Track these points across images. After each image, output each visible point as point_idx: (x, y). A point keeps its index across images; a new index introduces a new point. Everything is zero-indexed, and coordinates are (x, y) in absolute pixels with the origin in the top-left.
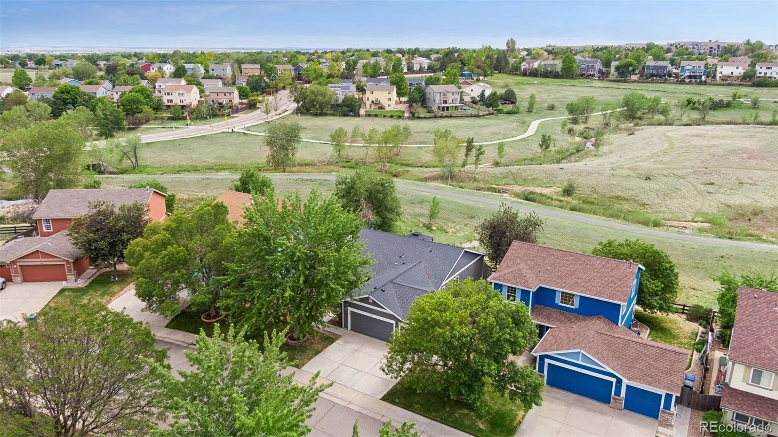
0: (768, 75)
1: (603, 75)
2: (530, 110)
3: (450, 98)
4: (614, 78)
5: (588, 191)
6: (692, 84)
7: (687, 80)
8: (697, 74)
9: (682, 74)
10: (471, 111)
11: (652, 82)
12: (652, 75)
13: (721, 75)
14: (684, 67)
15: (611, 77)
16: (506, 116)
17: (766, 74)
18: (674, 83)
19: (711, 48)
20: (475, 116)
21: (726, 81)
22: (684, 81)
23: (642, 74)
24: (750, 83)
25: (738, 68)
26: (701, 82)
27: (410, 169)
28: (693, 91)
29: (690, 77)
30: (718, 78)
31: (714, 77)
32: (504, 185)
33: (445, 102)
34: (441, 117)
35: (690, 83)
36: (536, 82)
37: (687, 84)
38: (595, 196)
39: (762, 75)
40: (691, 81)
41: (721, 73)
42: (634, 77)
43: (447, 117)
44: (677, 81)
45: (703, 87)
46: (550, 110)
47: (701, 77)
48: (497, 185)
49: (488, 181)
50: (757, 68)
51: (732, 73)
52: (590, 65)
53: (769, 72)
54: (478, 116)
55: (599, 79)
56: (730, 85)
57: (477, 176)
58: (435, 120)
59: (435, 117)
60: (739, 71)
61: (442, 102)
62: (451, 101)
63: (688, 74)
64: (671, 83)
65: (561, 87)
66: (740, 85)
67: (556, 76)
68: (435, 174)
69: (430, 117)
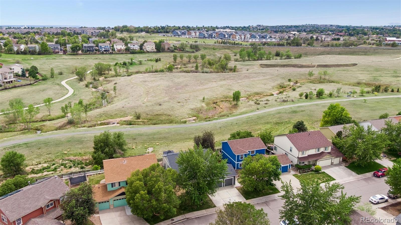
0: (134, 48)
1: (65, 52)
2: (52, 76)
3: (8, 76)
4: (70, 53)
5: (144, 115)
6: (107, 54)
7: (105, 52)
8: (108, 49)
9: (101, 49)
10: (23, 82)
11: (89, 54)
12: (88, 51)
13: (117, 49)
14: (101, 46)
15: (68, 53)
16: (44, 82)
17: (133, 48)
18: (100, 54)
19: (92, 33)
20: (29, 85)
21: (120, 52)
22: (103, 53)
23: (82, 51)
24: (129, 52)
25: (122, 46)
26: (111, 53)
27: (44, 124)
28: (111, 58)
29: (105, 51)
30: (116, 51)
31: (115, 50)
32: (104, 120)
33: (6, 79)
34: (10, 88)
35: (106, 54)
36: (32, 58)
37: (105, 54)
38: (149, 116)
39: (132, 49)
40: (106, 53)
41: (117, 48)
42: (80, 52)
43: (12, 88)
44: (101, 53)
45: (113, 56)
46: (60, 75)
47: (109, 50)
48: (100, 121)
49: (94, 120)
50: (129, 45)
51: (121, 48)
52: (56, 47)
53: (134, 47)
54: (30, 84)
55: (64, 54)
56: (122, 53)
57: (87, 119)
58: (6, 91)
59: (6, 89)
60: (123, 47)
61: (4, 79)
62: (8, 78)
63: (104, 49)
64: (98, 54)
65: (49, 60)
66: (126, 53)
67: (39, 54)
68: (62, 123)
69: (3, 89)
